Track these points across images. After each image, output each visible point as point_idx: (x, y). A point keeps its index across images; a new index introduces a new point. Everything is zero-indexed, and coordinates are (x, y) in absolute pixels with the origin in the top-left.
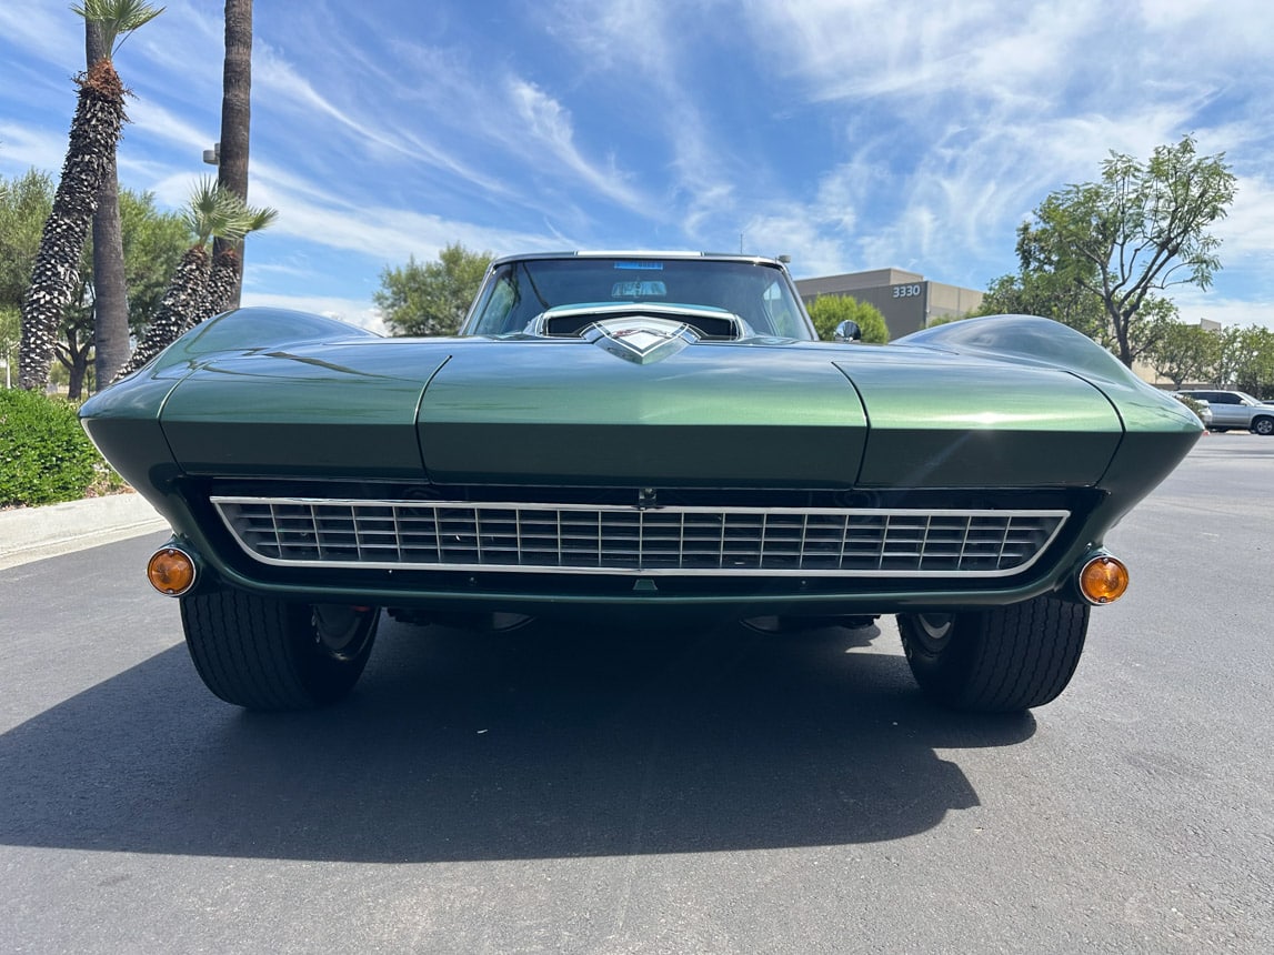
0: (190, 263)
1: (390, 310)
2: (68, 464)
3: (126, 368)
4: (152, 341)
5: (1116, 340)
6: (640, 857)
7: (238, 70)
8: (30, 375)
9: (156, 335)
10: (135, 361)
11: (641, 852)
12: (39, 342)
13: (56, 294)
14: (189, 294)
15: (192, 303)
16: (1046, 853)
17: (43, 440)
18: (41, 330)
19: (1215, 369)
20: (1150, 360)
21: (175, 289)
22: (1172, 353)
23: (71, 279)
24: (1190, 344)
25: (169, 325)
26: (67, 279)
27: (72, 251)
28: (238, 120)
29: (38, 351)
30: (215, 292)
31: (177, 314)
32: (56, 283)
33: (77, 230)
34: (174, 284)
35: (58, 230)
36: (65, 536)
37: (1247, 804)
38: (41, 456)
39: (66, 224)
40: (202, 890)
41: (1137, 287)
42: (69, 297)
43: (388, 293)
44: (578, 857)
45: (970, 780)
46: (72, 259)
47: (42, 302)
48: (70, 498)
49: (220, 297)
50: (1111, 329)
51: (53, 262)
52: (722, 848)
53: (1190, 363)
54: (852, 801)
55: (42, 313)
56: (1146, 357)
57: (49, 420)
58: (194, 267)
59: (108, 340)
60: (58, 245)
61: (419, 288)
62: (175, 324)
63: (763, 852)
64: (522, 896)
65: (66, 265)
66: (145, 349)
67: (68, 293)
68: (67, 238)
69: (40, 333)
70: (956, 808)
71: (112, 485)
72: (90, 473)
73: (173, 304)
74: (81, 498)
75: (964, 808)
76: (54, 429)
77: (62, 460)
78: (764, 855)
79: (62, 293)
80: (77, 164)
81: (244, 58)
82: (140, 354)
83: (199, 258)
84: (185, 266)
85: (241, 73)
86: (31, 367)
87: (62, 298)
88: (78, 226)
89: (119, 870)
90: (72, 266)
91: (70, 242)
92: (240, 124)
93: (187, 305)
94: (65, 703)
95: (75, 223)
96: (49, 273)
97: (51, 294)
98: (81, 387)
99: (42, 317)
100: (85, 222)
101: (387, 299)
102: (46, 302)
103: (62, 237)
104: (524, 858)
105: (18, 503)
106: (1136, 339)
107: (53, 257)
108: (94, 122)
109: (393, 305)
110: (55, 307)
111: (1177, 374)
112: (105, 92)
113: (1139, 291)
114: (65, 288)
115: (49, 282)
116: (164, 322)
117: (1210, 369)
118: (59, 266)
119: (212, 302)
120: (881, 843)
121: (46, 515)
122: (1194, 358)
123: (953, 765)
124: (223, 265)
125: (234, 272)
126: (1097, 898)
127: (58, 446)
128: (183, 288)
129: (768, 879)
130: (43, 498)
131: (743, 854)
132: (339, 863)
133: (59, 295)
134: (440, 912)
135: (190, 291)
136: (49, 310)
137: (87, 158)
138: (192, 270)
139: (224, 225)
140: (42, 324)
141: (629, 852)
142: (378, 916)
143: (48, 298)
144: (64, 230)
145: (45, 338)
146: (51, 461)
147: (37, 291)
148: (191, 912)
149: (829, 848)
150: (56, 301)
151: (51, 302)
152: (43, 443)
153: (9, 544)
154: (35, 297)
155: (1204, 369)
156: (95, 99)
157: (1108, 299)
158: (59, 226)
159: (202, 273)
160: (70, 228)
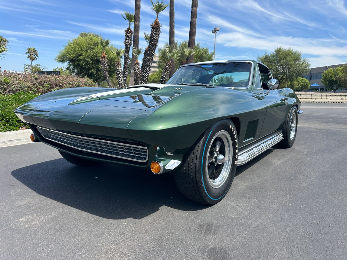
0: (167, 66)
7: (194, 13)
13: (147, 74)
23: (149, 70)
28: (193, 26)
31: (164, 78)
46: (149, 66)
47: (144, 76)
55: (144, 78)
61: (268, 61)
62: (164, 80)
80: (150, 44)
81: (195, 10)
83: (169, 64)
85: (194, 14)
87: (148, 75)
88: (151, 58)
91: (149, 62)
92: (193, 27)
93: (166, 76)
96: (145, 69)
97: (146, 74)
99: (144, 79)
107: (146, 66)
108: (154, 34)
110: (147, 77)
112: (156, 27)
128: (165, 72)
135: (167, 72)
137: (152, 42)
143: (145, 75)
147: (143, 73)
151: (145, 76)
154: (143, 75)
156: (154, 29)
158: (147, 59)
159: (169, 68)
160: (149, 59)
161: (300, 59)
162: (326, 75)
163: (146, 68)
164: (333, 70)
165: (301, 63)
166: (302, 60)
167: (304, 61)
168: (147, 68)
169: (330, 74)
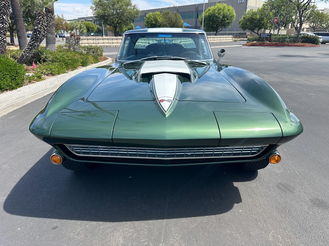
0: (40, 16)
1: (95, 11)
2: (17, 78)
3: (27, 46)
4: (33, 39)
5: (299, 17)
6: (166, 220)
8: (2, 48)
9: (34, 37)
10: (29, 44)
11: (167, 218)
12: (2, 38)
14: (41, 25)
15: (42, 28)
16: (255, 218)
17: (10, 72)
18: (2, 35)
19: (326, 25)
20: (308, 23)
21: (37, 24)
22: (314, 21)
23: (8, 19)
24: (320, 18)
25: (37, 34)
26: (7, 20)
27: (7, 11)
29: (3, 41)
30: (48, 21)
31: (39, 31)
32: (4, 21)
33: (7, 5)
34: (37, 22)
35: (2, 5)
36: (20, 98)
37: (302, 201)
38: (10, 76)
39: (3, 3)
40: (74, 231)
41: (307, 3)
42: (8, 25)
43: (94, 6)
44: (153, 220)
45: (241, 193)
46: (7, 14)
48: (19, 87)
49: (49, 22)
50: (298, 15)
51: (2, 15)
52: (184, 217)
53: (319, 23)
54: (213, 201)
55: (2, 30)
56: (307, 22)
57: (10, 66)
58: (41, 17)
59: (20, 30)
60: (2, 10)
62: (38, 34)
63: (193, 218)
64: (141, 232)
65: (6, 16)
66: (31, 41)
67: (8, 24)
68: (4, 8)
69: (2, 36)
70: (236, 203)
71: (29, 81)
72: (23, 79)
73: (37, 28)
74: (22, 86)
75: (238, 203)
76: (12, 69)
77: (16, 77)
78: (193, 219)
79: (6, 24)
82: (30, 42)
83: (42, 14)
84: (39, 17)
86: (2, 45)
87: (6, 25)
88: (7, 4)
89: (55, 225)
90: (7, 16)
91: (5, 9)
94: (33, 167)
95: (6, 3)
96: (1, 18)
97: (3, 24)
98: (13, 37)
99: (2, 31)
100: (8, 3)
101: (94, 8)
102: (2, 27)
103: (3, 7)
104: (141, 220)
105: (7, 90)
106: (305, 17)
107: (1, 13)
109: (95, 10)
110: (5, 28)
111: (315, 27)
113: (307, 4)
114: (6, 22)
115: (2, 21)
116: (35, 33)
117: (324, 25)
118: (4, 16)
119: (47, 24)
120: (219, 215)
121: (15, 93)
122: (320, 22)
123: (237, 188)
124: (49, 13)
125: (52, 14)
126: (263, 233)
127: (14, 73)
128: (39, 23)
129: (194, 226)
130: (13, 88)
131: (189, 218)
132: (102, 222)
133: (5, 24)
134: (125, 237)
135: (41, 24)
136: (3, 29)
138: (40, 18)
139: (48, 4)
140: (2, 33)
141: (164, 219)
142: (112, 238)
143: (2, 26)
144: (3, 5)
145: (4, 37)
146: (13, 77)
148: (72, 237)
149: (207, 216)
150: (5, 27)
151: (3, 27)
152: (10, 73)
153: (7, 102)
155: (323, 25)
157: (298, 6)
158: (2, 4)
160: (5, 4)
161: (131, 4)
162: (148, 19)
163: (2, 16)
164: (153, 15)
165: (132, 8)
166: (133, 5)
167: (134, 6)
168: (4, 17)
169: (151, 18)
